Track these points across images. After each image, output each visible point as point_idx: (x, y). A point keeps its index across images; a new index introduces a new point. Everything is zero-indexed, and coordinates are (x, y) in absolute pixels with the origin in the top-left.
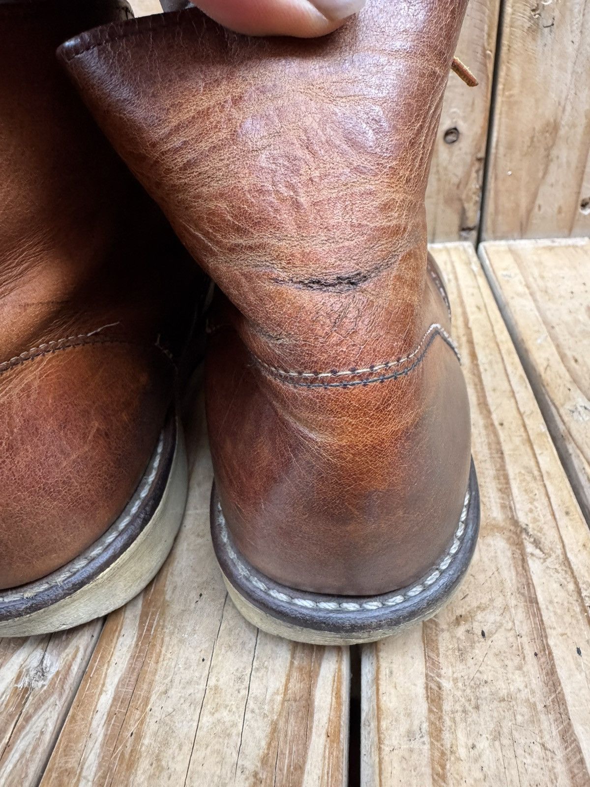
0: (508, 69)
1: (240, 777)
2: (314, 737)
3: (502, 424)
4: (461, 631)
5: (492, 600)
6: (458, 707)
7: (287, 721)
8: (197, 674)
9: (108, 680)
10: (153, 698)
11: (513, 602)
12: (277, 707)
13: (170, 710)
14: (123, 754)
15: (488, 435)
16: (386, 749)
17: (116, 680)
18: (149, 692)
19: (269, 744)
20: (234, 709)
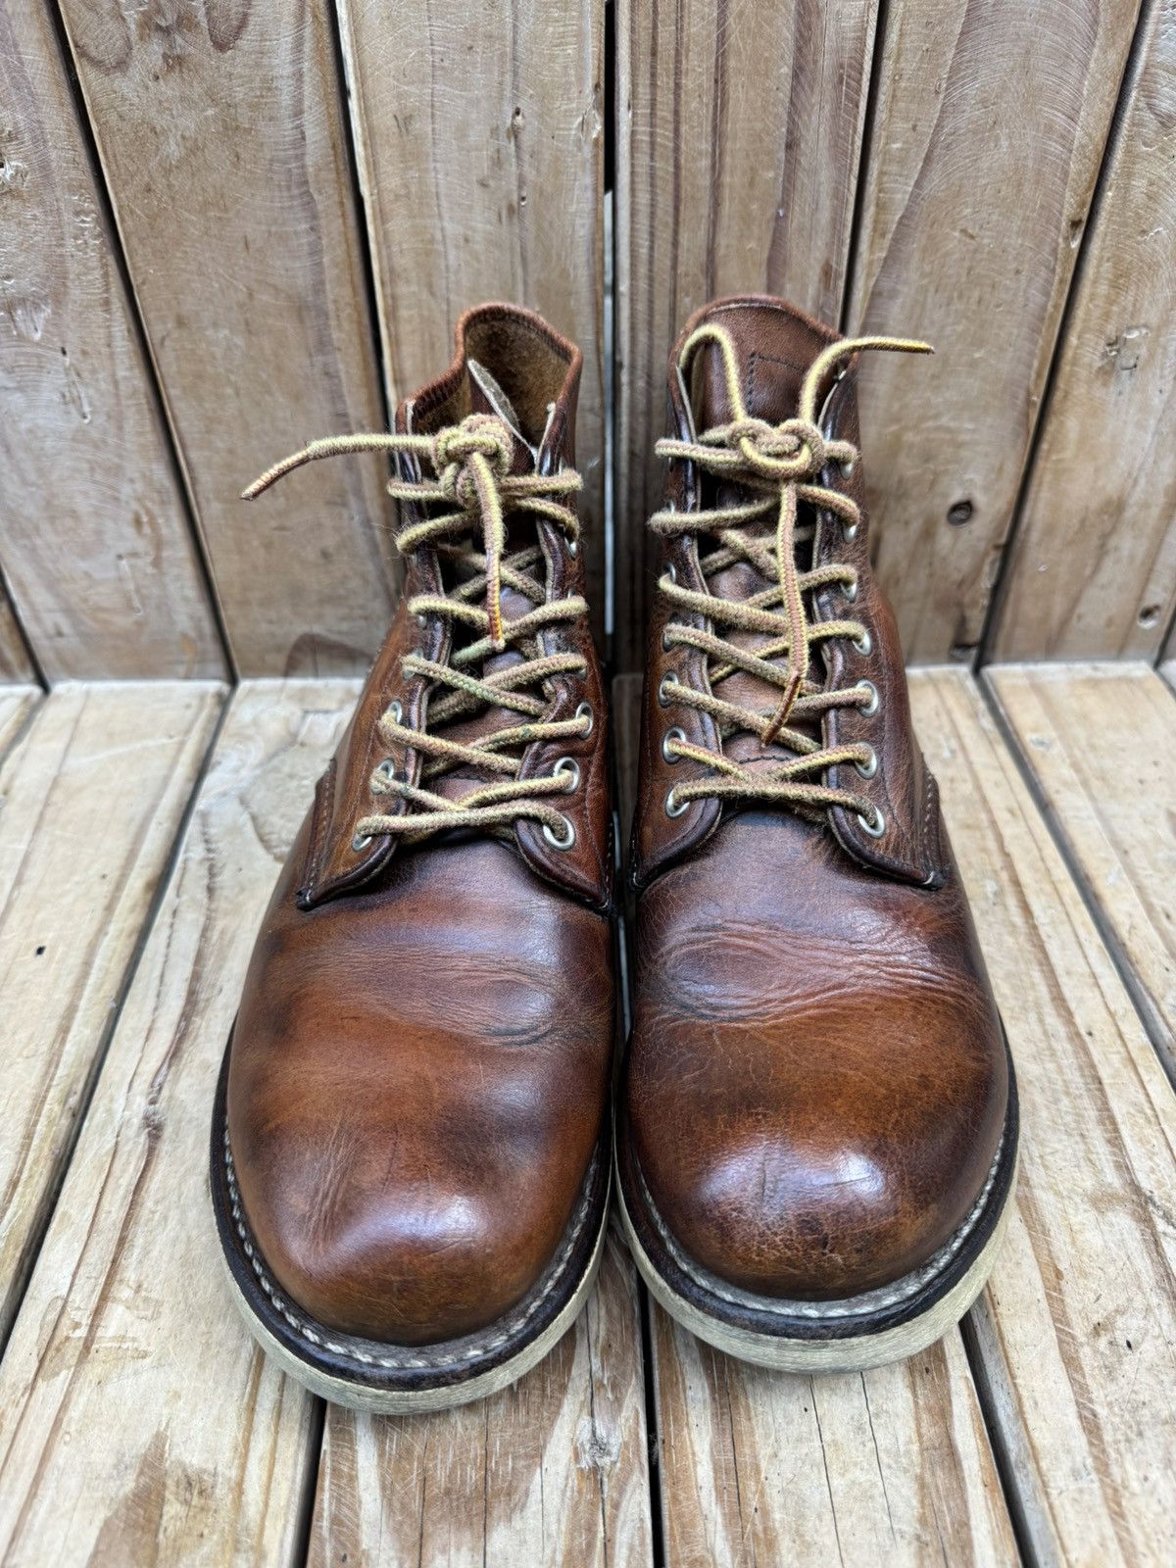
0: (1062, 423)
1: (901, 1543)
2: (970, 1488)
3: (1090, 1034)
4: (1102, 1343)
5: (1130, 1300)
6: (1120, 1437)
7: (933, 1474)
8: (804, 1429)
9: (696, 1448)
10: (763, 1465)
11: (1154, 1301)
12: (916, 1458)
13: (791, 1476)
14: (755, 1534)
15: (1076, 1053)
16: (1054, 1492)
17: (707, 1448)
18: (755, 1457)
19: (922, 1502)
20: (866, 1466)
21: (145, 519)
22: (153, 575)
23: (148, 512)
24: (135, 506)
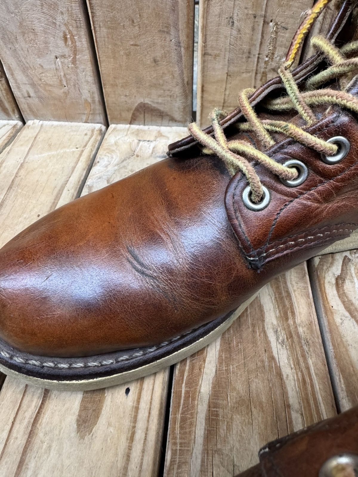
21: (68, 36)
22: (72, 68)
23: (70, 32)
24: (63, 28)
